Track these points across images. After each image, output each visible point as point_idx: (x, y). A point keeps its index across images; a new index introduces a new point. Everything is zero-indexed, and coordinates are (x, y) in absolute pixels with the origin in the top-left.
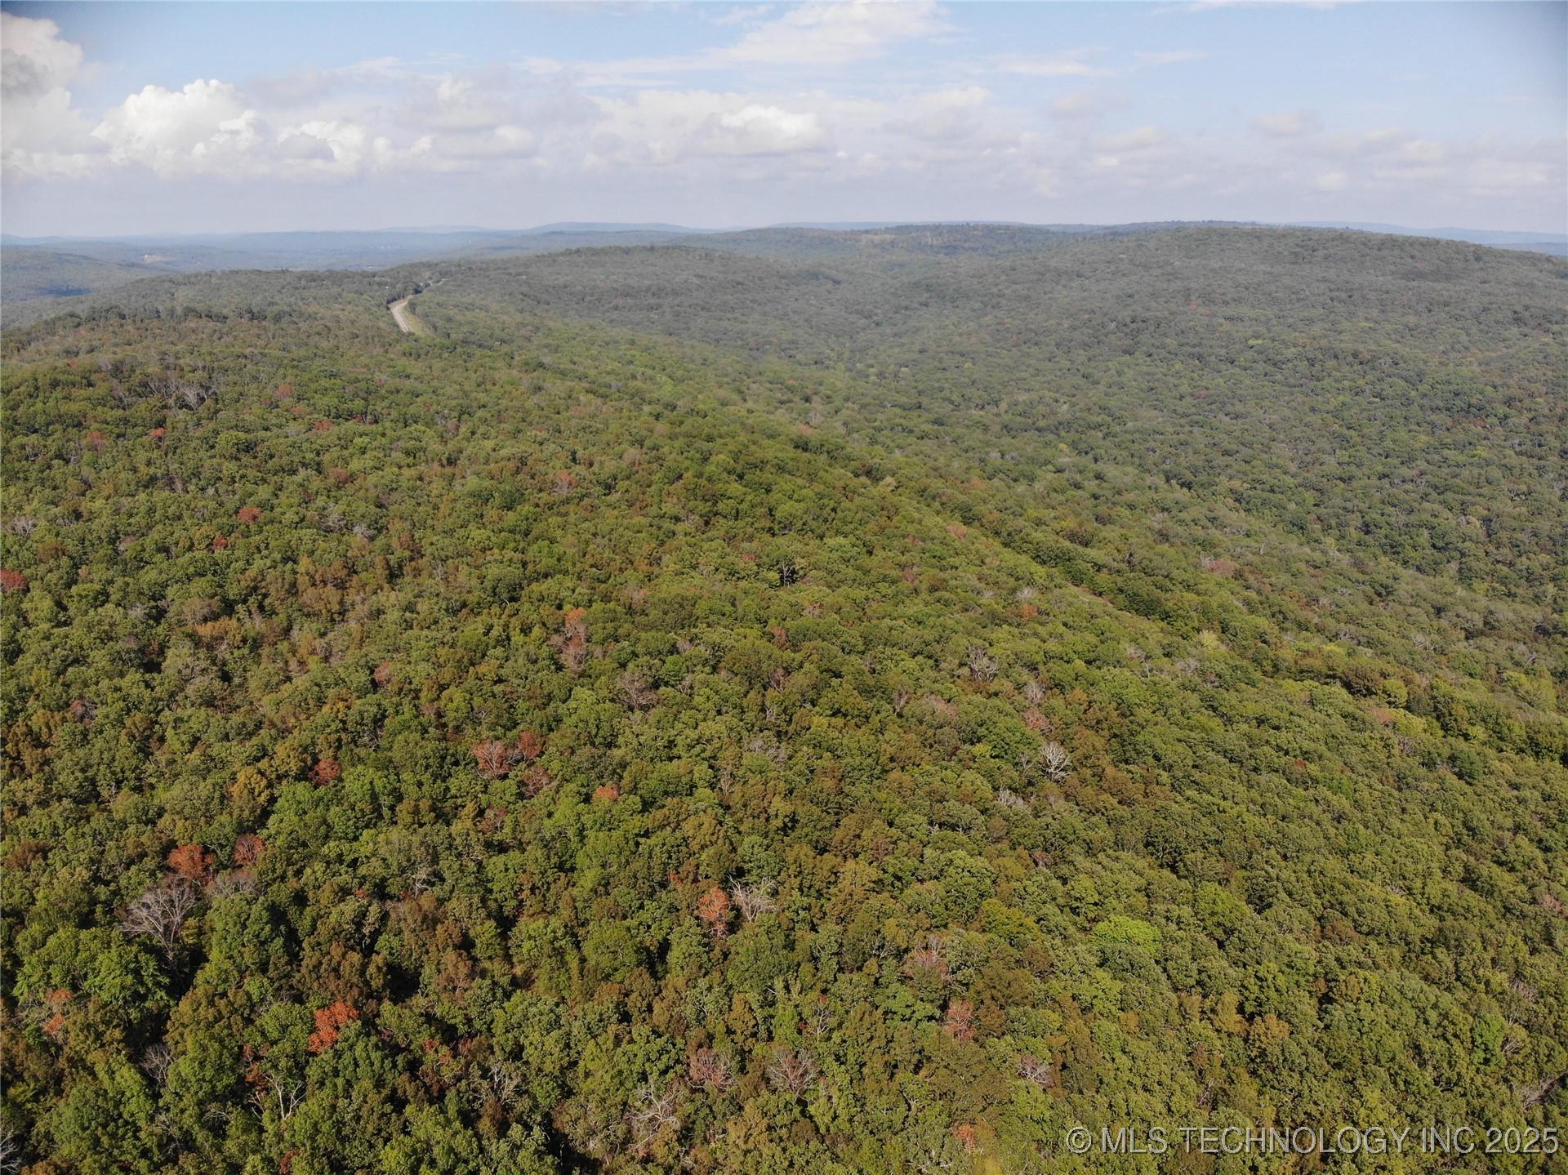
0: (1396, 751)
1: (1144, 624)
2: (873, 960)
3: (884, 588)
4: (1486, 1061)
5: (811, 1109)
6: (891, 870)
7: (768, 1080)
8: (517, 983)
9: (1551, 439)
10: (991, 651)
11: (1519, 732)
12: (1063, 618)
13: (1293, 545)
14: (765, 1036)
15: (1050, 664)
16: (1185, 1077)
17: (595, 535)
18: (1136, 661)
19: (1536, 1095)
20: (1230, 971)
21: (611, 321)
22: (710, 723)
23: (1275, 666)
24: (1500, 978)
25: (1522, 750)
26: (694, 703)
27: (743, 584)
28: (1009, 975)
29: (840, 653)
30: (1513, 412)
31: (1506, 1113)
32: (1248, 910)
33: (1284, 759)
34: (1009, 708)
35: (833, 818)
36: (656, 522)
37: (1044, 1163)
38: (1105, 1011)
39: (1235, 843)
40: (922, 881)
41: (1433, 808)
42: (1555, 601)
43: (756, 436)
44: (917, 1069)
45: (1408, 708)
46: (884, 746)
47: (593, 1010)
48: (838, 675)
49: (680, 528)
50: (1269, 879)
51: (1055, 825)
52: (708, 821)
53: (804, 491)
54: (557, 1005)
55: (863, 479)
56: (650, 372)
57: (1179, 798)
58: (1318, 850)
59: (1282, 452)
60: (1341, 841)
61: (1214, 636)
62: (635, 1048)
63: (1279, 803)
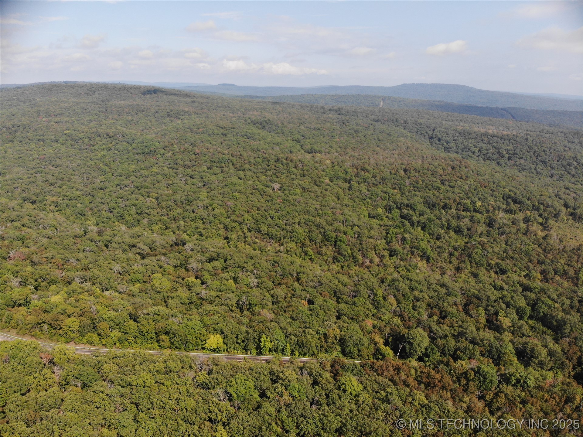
9: (179, 161)
30: (166, 152)
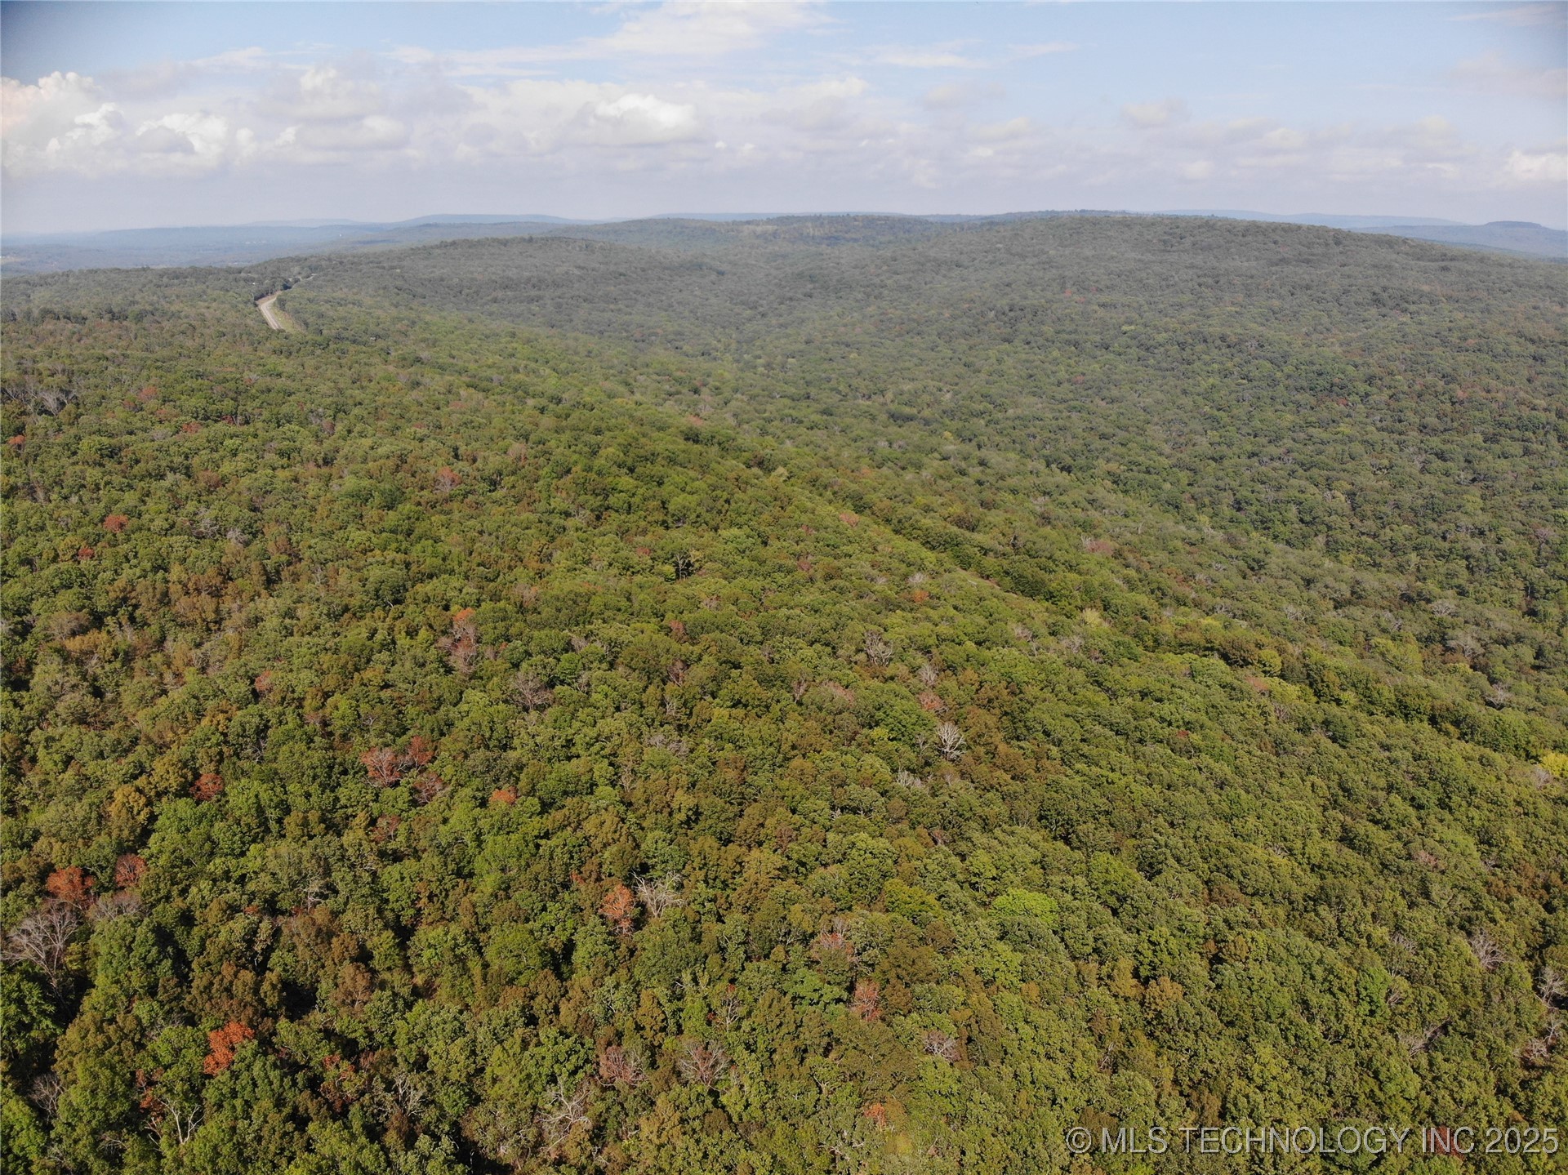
0: (1272, 718)
1: (1031, 605)
2: (780, 947)
3: (779, 577)
4: (1372, 1013)
5: (723, 1099)
6: (795, 856)
7: (679, 1074)
8: (417, 993)
9: (1409, 414)
10: (886, 636)
11: (1388, 695)
12: (953, 601)
13: (1170, 523)
14: (675, 1029)
15: (943, 647)
16: (1086, 1043)
17: (481, 533)
18: (1023, 641)
19: (1421, 1043)
20: (1124, 937)
21: (491, 314)
22: (609, 720)
23: (1156, 641)
24: (1381, 932)
25: (1392, 713)
26: (592, 700)
27: (638, 578)
28: (913, 954)
29: (739, 644)
30: (1374, 390)
31: (1393, 1061)
32: (1139, 877)
33: (1167, 730)
34: (904, 691)
35: (736, 809)
36: (545, 517)
37: (953, 1135)
38: (1007, 983)
39: (1125, 813)
40: (825, 865)
41: (1310, 772)
42: (1418, 570)
43: (646, 429)
44: (827, 1052)
45: (1282, 676)
46: (786, 734)
47: (498, 1016)
48: (737, 666)
49: (570, 523)
50: (1158, 846)
51: (953, 803)
52: (610, 819)
53: (697, 483)
54: (461, 1012)
55: (755, 470)
56: (533, 365)
57: (1069, 772)
58: (1203, 816)
59: (1157, 434)
60: (1225, 807)
61: (1096, 614)
62: (543, 1050)
63: (1164, 772)
